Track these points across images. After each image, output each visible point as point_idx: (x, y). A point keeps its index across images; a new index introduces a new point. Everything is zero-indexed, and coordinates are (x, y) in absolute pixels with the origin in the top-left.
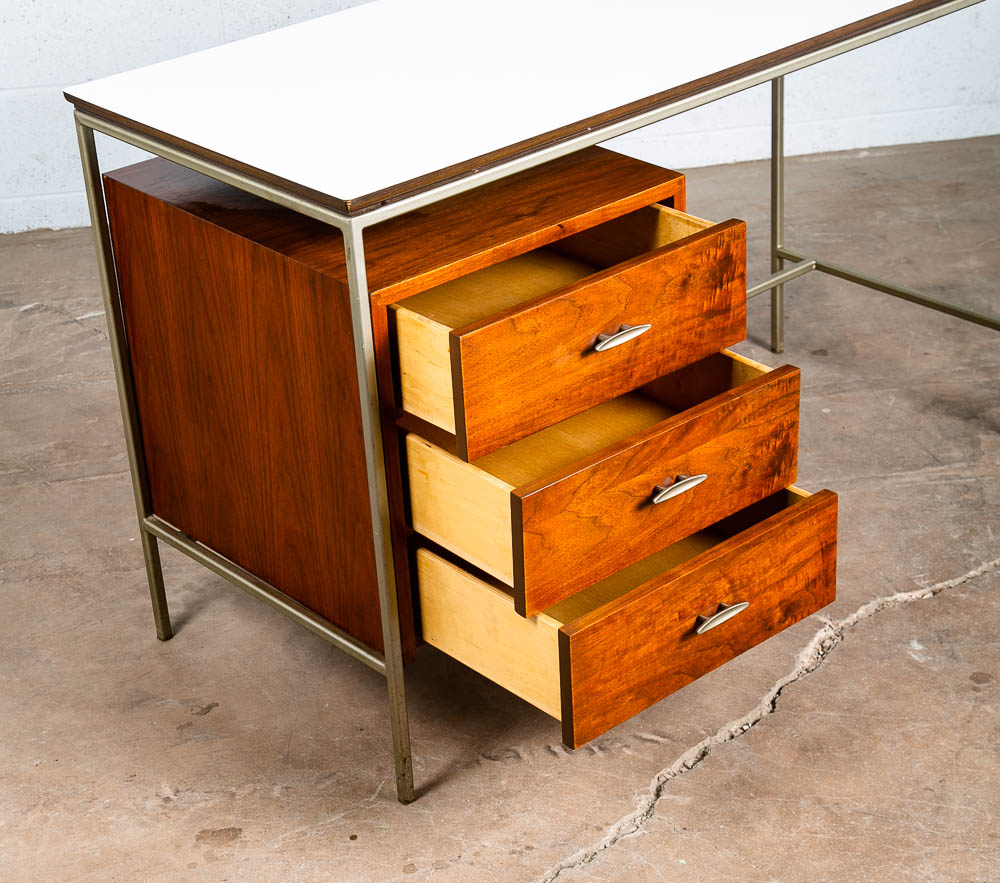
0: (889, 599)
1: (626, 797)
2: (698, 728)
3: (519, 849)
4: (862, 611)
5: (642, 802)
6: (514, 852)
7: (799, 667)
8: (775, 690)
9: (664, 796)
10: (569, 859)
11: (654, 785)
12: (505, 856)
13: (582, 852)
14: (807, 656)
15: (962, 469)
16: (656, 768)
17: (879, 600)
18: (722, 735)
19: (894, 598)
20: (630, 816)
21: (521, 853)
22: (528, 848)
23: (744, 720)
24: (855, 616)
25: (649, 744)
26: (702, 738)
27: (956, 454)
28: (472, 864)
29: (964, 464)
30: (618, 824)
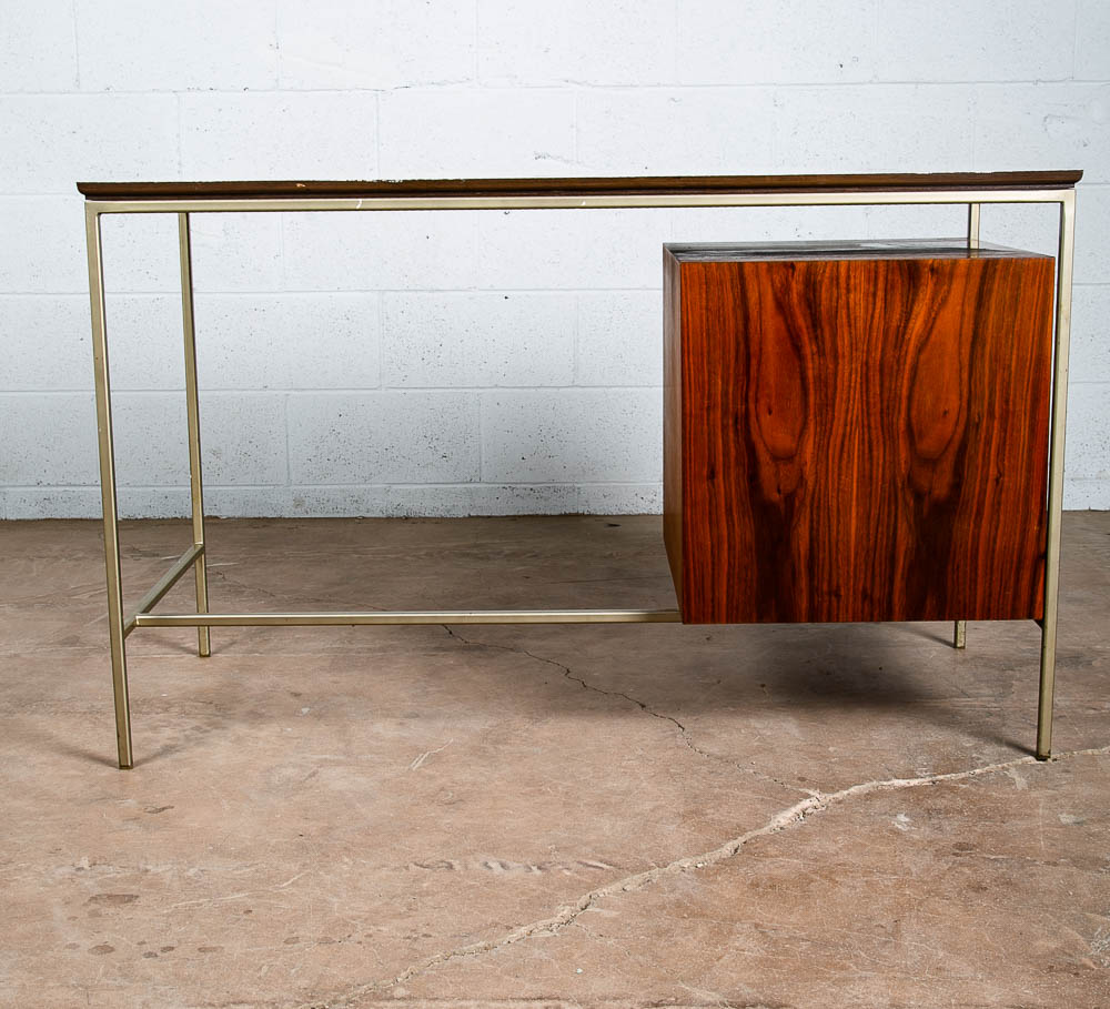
0: (885, 783)
1: (549, 906)
2: (649, 860)
3: (415, 936)
4: (854, 790)
5: (565, 912)
6: (409, 938)
7: (774, 824)
8: (741, 839)
9: (590, 909)
10: (465, 948)
11: (584, 899)
12: (398, 940)
13: (482, 944)
14: (784, 818)
15: (989, 702)
16: (589, 888)
17: (875, 783)
18: (673, 867)
19: (889, 783)
20: (549, 921)
21: (416, 939)
22: (425, 935)
23: (699, 859)
24: (845, 792)
25: (592, 869)
26: (650, 868)
27: (986, 691)
28: (360, 943)
29: (993, 699)
30: (532, 926)
